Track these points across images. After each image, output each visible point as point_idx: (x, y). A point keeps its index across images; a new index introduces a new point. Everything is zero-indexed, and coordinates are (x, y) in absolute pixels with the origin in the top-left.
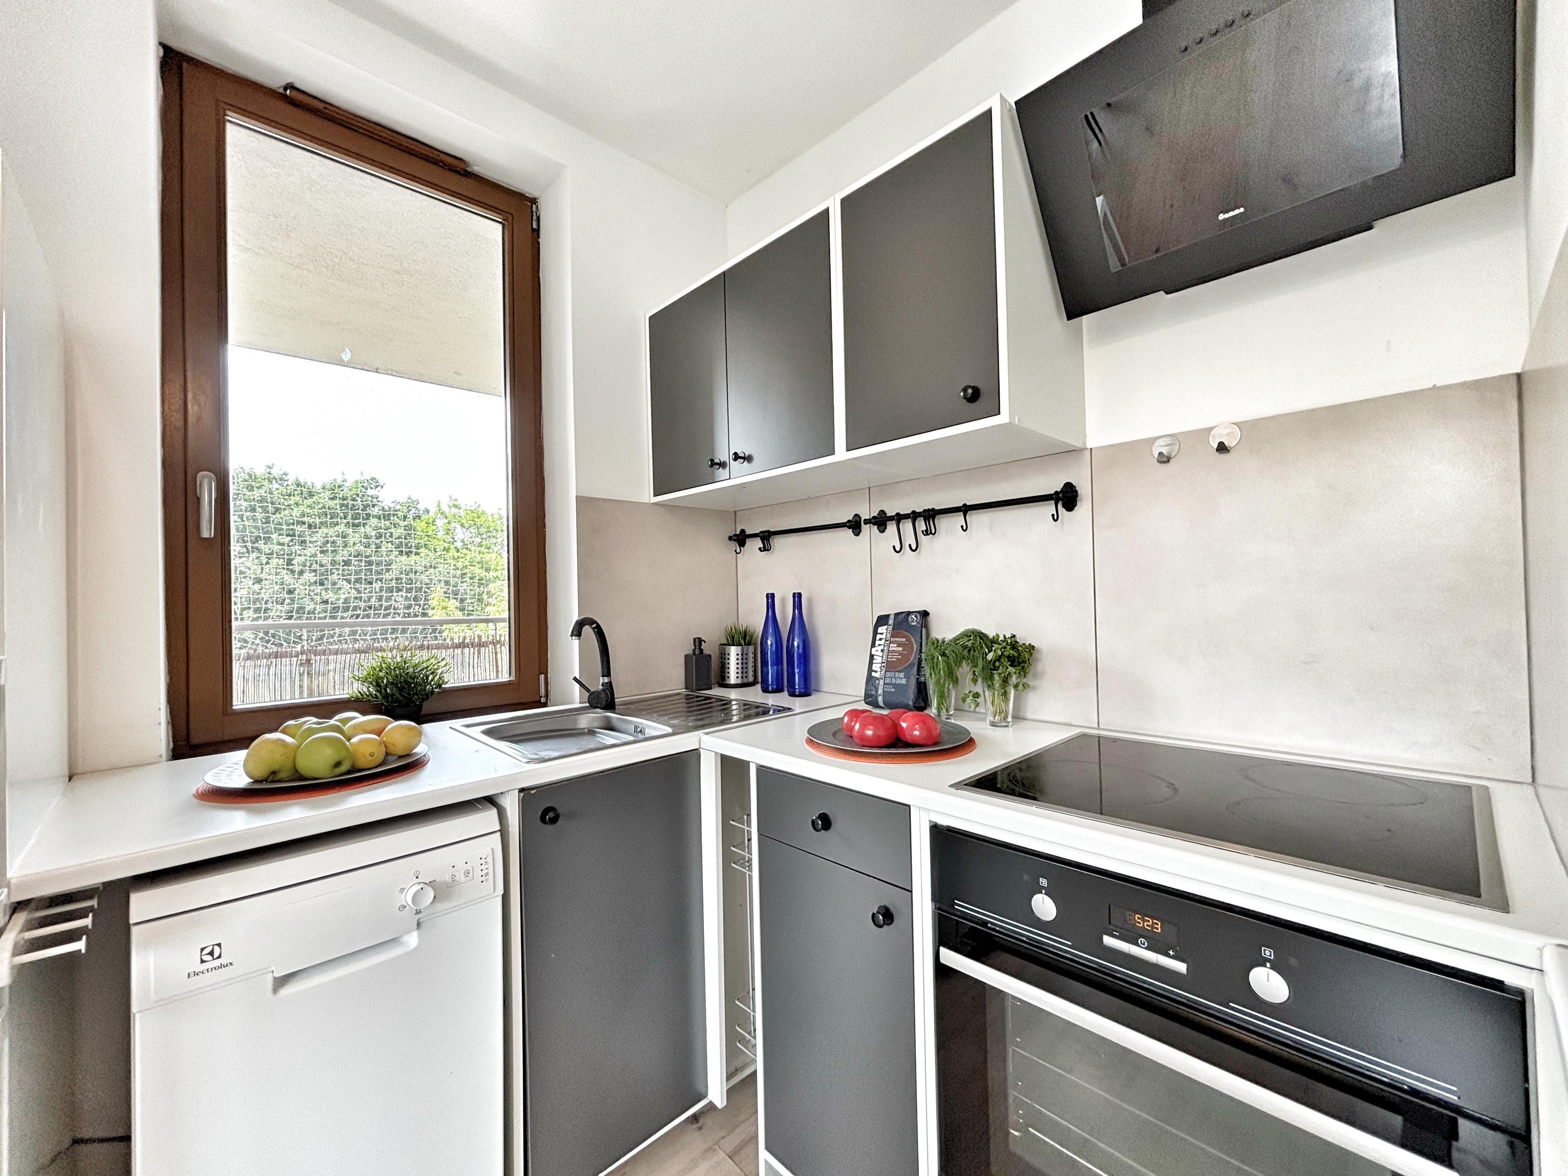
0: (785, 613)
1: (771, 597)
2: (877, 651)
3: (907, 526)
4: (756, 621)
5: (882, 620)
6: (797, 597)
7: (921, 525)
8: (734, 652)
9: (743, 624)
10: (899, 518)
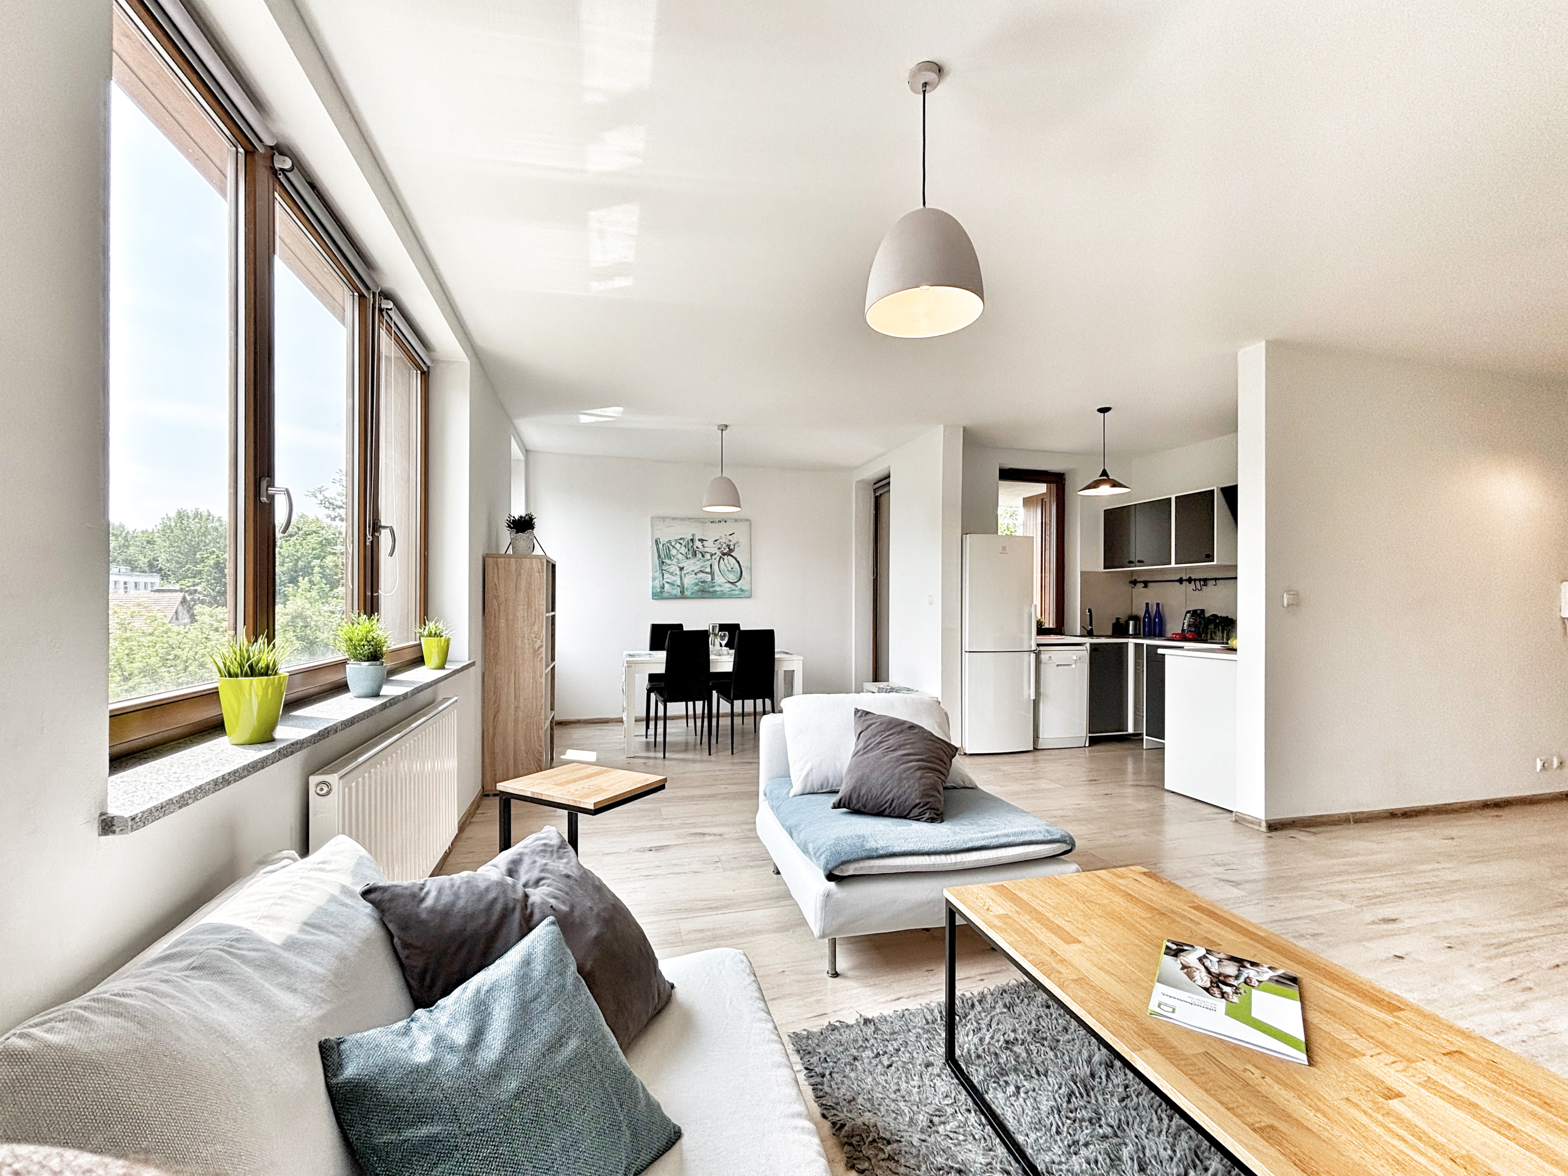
0: (1153, 610)
1: (1147, 604)
2: (1186, 621)
3: (1198, 583)
4: (1142, 614)
5: (1188, 612)
6: (1158, 604)
7: (1202, 583)
8: (1131, 623)
9: (1135, 613)
10: (1195, 580)
